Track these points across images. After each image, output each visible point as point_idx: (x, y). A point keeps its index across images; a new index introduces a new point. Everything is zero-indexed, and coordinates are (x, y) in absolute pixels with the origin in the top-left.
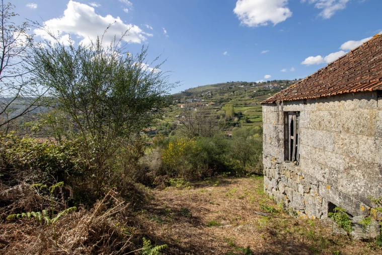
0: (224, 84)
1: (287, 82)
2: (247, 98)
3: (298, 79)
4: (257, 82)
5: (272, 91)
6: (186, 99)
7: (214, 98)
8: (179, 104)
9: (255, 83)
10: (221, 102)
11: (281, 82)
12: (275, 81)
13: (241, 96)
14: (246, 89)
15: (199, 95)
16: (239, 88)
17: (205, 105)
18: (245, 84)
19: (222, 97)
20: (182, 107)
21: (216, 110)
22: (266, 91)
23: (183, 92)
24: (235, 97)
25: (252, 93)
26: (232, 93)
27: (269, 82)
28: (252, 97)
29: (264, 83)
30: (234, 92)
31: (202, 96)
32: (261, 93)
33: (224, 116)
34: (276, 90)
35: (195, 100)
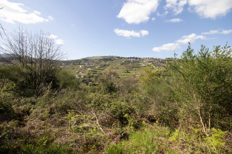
0: (107, 57)
1: (140, 58)
2: (119, 65)
3: (145, 58)
4: (125, 57)
5: (132, 62)
6: (84, 62)
7: (101, 63)
8: (79, 65)
9: (124, 58)
10: (104, 66)
11: (137, 58)
12: (134, 58)
13: (116, 63)
14: (119, 60)
15: (92, 61)
16: (115, 59)
17: (95, 67)
18: (119, 57)
19: (105, 63)
20: (80, 67)
21: (101, 70)
22: (129, 62)
23: (83, 59)
24: (113, 64)
25: (121, 63)
26: (111, 62)
27: (131, 58)
28: (122, 65)
29: (129, 58)
30: (112, 61)
31: (94, 62)
32: (127, 63)
33: (105, 73)
34: (134, 62)
35: (90, 63)
